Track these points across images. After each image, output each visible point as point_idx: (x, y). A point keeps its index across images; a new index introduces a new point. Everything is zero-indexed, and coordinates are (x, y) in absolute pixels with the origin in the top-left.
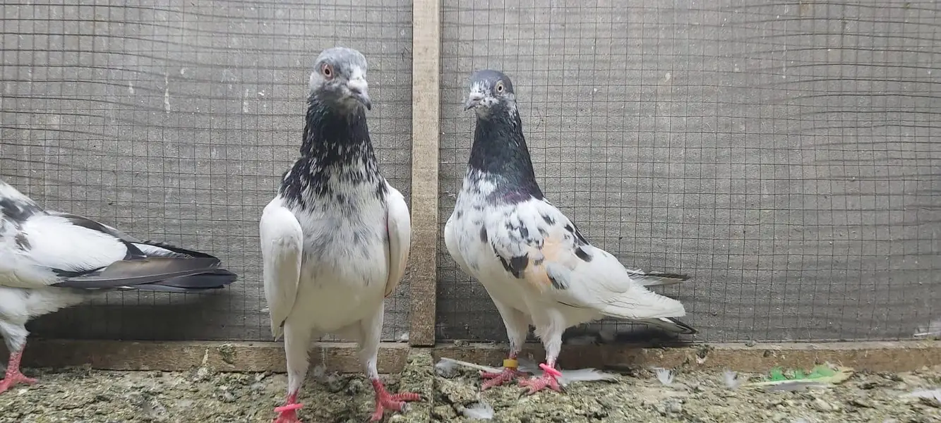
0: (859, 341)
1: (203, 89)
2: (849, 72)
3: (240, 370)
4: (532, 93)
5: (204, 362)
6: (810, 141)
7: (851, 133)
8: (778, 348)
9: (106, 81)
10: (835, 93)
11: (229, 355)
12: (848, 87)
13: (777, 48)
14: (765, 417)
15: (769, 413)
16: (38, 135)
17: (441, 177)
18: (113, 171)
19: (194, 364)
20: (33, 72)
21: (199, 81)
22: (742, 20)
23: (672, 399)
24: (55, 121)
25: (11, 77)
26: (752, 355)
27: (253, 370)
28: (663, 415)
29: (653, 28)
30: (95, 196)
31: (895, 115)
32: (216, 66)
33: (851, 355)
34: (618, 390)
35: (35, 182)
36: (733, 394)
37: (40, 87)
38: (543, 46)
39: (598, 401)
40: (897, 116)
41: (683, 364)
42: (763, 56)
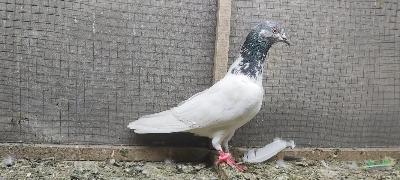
0: (394, 147)
1: (113, 22)
2: (397, 33)
3: (130, 160)
5: (112, 156)
8: (366, 150)
9: (63, 15)
10: (392, 42)
11: (125, 153)
12: (397, 39)
16: (25, 41)
18: (65, 61)
19: (108, 157)
20: (23, 8)
21: (111, 18)
24: (35, 34)
25: (11, 10)
26: (356, 153)
27: (136, 160)
30: (56, 73)
32: (119, 11)
33: (394, 154)
35: (23, 64)
37: (27, 16)
41: (328, 158)
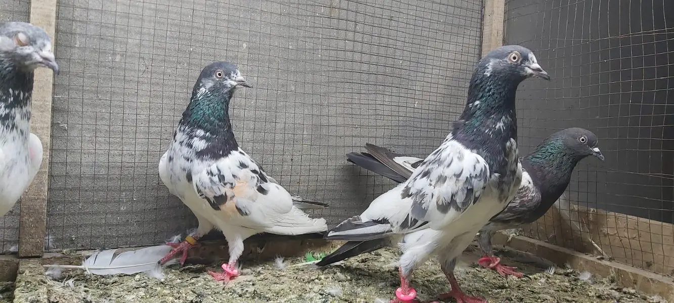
2: (357, 57)
4: (140, 45)
6: (333, 100)
7: (356, 97)
10: (349, 70)
12: (356, 67)
13: (316, 35)
14: (308, 290)
15: (310, 286)
17: (54, 110)
22: (295, 13)
23: (245, 283)
28: (240, 296)
29: (235, 9)
31: (381, 87)
34: (205, 280)
36: (283, 274)
38: (150, 9)
39: (193, 291)
40: (382, 88)
41: (248, 255)
42: (308, 40)
